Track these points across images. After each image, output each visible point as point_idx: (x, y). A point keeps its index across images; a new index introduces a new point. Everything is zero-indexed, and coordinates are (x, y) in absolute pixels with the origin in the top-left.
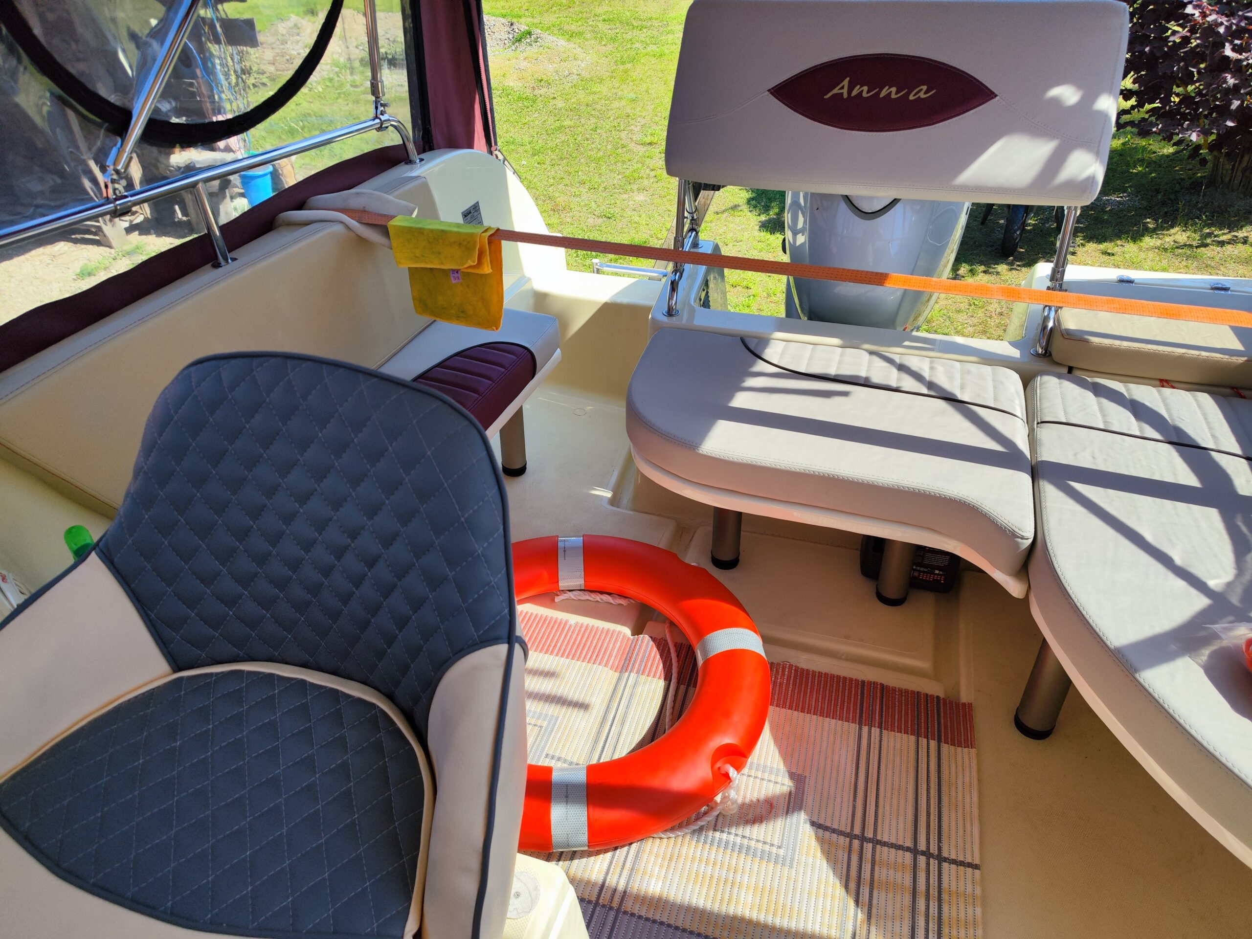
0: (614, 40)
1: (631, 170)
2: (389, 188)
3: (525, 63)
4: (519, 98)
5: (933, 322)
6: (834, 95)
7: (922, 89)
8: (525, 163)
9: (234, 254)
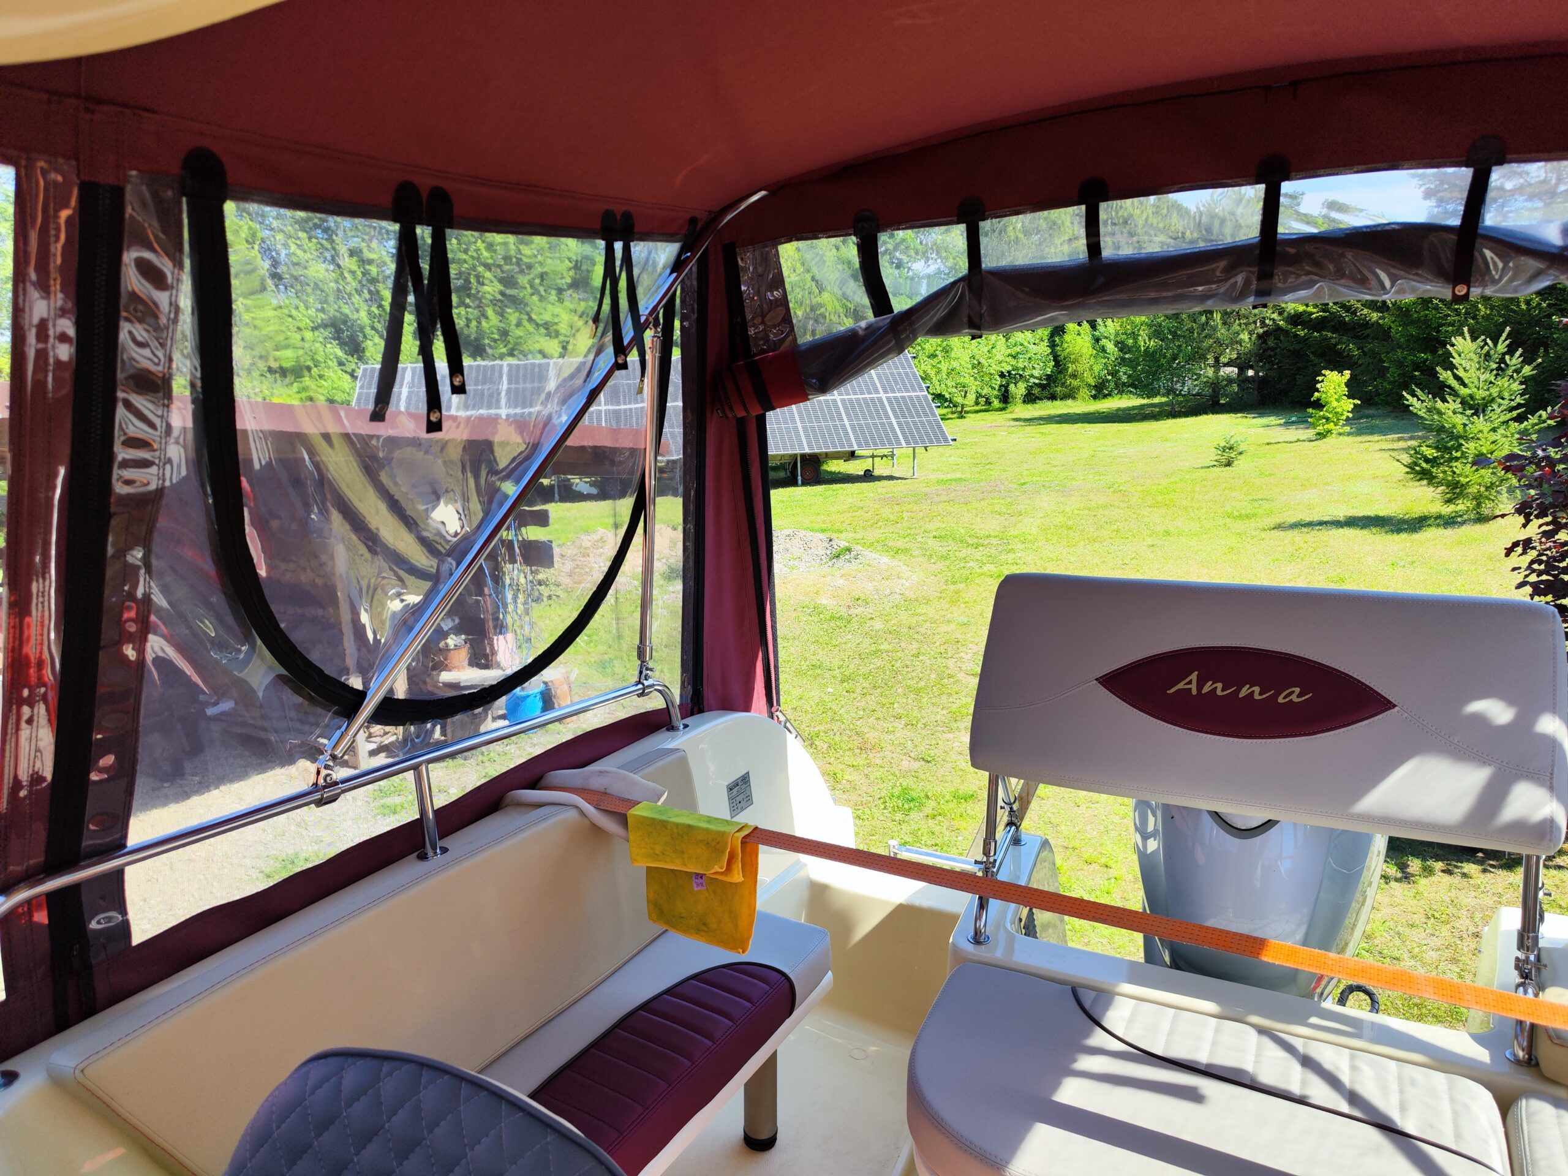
0: (946, 558)
1: (957, 705)
2: (635, 766)
3: (842, 581)
4: (831, 617)
5: (1376, 938)
6: (1179, 690)
7: (1293, 692)
8: (831, 690)
9: (445, 843)
